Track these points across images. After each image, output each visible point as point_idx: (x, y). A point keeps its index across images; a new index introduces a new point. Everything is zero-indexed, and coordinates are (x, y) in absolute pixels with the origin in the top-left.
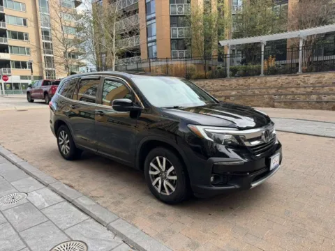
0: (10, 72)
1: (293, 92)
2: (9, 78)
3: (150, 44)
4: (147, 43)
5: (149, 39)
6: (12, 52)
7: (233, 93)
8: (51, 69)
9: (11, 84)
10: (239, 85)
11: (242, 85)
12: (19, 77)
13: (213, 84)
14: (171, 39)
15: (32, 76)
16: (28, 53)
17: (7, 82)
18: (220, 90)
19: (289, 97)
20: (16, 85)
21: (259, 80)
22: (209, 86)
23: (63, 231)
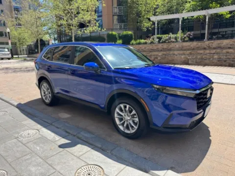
10: (163, 49)
11: (166, 49)
21: (178, 45)
23: (79, 158)
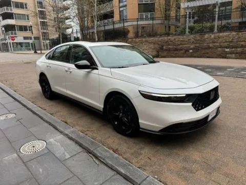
0: (15, 34)
1: (242, 45)
2: (16, 38)
3: (121, 9)
4: (119, 8)
5: (121, 4)
6: (16, 19)
7: (192, 47)
8: (45, 31)
9: (17, 43)
10: (196, 40)
11: (198, 40)
12: (22, 38)
13: (175, 40)
14: (139, 4)
15: (33, 37)
16: (28, 19)
17: (14, 41)
18: (181, 44)
19: (239, 49)
20: (21, 44)
21: (213, 36)
22: (171, 41)
